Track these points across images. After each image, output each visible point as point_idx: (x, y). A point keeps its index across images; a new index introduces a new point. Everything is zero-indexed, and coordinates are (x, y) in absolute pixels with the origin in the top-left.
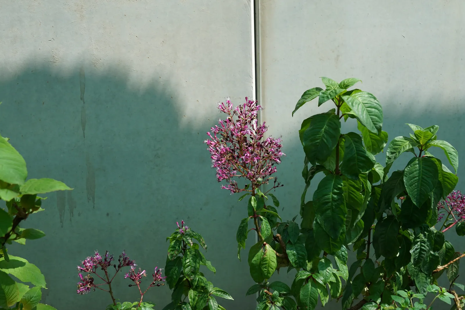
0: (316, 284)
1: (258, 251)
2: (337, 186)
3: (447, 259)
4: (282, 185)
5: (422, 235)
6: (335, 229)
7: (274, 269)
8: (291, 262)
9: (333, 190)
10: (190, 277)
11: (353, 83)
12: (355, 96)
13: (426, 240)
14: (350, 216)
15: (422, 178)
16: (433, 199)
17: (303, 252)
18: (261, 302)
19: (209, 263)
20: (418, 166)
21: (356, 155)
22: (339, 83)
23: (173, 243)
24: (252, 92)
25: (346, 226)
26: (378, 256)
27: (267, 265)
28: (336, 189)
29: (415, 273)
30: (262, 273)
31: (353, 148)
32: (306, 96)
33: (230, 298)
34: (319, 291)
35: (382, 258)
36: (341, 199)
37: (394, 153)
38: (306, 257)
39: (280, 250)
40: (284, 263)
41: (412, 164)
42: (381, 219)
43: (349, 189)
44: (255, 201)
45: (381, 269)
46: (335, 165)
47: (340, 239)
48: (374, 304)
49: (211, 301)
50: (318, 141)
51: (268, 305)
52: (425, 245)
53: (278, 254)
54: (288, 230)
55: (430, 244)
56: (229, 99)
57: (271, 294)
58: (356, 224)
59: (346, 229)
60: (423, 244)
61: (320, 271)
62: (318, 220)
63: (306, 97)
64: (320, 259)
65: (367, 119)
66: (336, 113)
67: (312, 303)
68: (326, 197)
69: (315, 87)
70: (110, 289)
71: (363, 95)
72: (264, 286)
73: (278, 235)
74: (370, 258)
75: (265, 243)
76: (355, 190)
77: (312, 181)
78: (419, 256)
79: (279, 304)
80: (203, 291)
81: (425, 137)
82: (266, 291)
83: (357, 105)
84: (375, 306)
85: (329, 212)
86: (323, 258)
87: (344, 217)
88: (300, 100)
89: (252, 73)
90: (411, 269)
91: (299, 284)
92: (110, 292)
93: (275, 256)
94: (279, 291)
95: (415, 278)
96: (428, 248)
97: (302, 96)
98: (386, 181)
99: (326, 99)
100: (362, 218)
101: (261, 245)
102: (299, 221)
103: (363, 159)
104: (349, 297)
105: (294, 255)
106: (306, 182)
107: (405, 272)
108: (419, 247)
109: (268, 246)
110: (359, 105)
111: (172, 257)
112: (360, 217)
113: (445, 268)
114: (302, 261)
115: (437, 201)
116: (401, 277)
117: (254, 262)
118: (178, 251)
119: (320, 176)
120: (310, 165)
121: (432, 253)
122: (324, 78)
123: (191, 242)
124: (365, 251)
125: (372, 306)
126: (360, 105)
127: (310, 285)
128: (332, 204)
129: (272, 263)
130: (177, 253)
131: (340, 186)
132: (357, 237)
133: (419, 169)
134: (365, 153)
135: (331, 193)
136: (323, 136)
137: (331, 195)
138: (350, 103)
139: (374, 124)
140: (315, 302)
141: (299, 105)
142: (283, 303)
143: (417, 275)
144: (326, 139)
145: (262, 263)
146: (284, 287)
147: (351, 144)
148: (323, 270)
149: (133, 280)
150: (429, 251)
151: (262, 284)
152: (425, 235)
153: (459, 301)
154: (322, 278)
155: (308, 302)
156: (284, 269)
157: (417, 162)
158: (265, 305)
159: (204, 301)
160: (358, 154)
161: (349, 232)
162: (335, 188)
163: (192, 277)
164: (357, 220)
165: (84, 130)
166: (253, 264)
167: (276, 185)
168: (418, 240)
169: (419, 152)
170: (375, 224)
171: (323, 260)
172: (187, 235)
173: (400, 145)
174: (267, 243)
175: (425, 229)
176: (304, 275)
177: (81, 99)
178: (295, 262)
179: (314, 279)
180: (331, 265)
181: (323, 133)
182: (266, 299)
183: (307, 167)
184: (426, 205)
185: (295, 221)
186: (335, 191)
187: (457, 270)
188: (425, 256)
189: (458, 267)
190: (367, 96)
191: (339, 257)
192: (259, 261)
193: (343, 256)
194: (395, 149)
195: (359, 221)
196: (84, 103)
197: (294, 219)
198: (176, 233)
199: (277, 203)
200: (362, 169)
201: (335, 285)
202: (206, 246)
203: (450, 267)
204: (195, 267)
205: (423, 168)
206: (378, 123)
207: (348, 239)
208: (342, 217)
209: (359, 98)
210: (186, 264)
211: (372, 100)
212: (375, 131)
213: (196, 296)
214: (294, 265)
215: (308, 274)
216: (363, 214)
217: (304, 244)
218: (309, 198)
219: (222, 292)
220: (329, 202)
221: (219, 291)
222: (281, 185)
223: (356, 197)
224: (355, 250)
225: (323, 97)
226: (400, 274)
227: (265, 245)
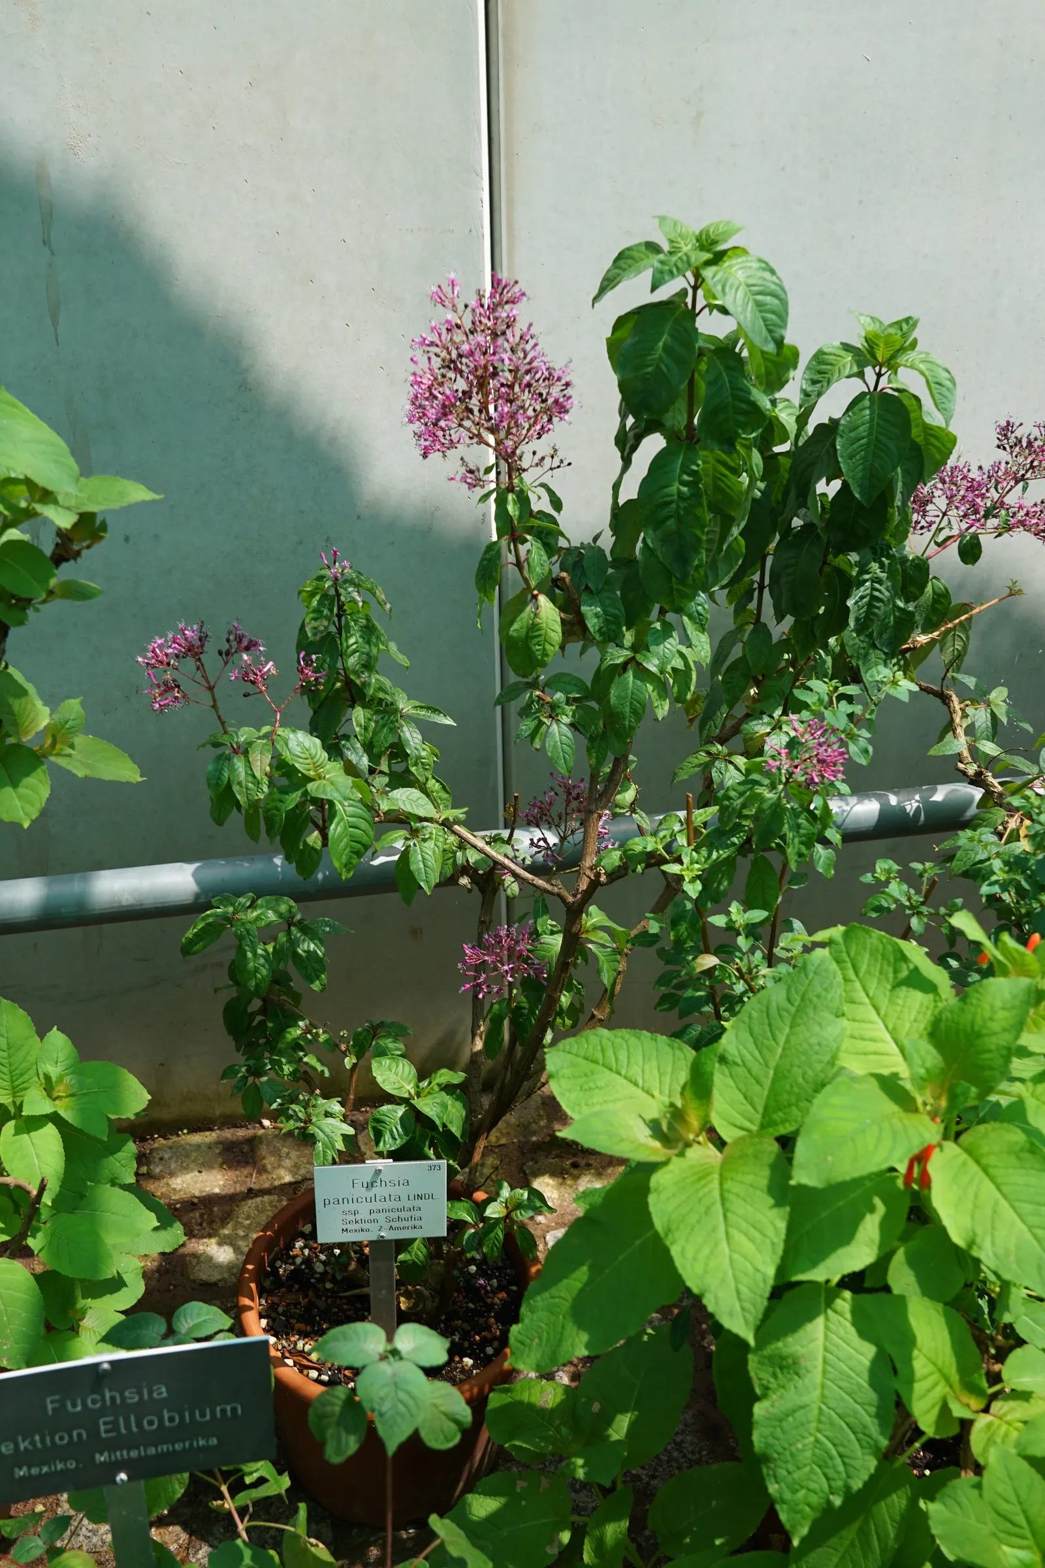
0: (643, 674)
1: (521, 611)
2: (688, 467)
3: (934, 618)
4: (569, 464)
5: (875, 566)
6: (683, 557)
7: (557, 648)
8: (591, 630)
9: (680, 476)
10: (359, 677)
11: (727, 235)
12: (731, 266)
13: (883, 576)
14: (717, 529)
15: (877, 440)
16: (900, 484)
17: (615, 608)
18: (527, 716)
19: (393, 646)
20: (868, 412)
21: (730, 399)
22: (697, 233)
23: (315, 603)
24: (481, 213)
25: (708, 550)
26: (780, 617)
27: (542, 638)
28: (688, 475)
29: (862, 651)
30: (530, 655)
31: (724, 383)
32: (624, 262)
33: (449, 721)
34: (650, 688)
35: (789, 620)
36: (696, 495)
37: (819, 382)
38: (623, 620)
39: (569, 607)
40: (574, 634)
41: (857, 408)
42: (787, 530)
43: (715, 470)
44: (515, 503)
45: (784, 645)
46: (686, 416)
47: (694, 580)
48: (766, 719)
49: (405, 729)
50: (650, 369)
51: (545, 720)
52: (882, 588)
53: (563, 615)
54: (585, 563)
55: (893, 586)
56: (452, 276)
57: (548, 699)
58: (729, 546)
59: (707, 556)
60: (877, 585)
61: (652, 648)
62: (649, 541)
63: (623, 266)
64: (653, 623)
65: (753, 323)
66: (689, 300)
67: (634, 712)
68: (666, 490)
69: (643, 240)
70: (214, 700)
71: (748, 264)
72: (534, 685)
73: (564, 574)
74: (763, 620)
75: (536, 592)
76: (727, 473)
77: (635, 457)
78: (868, 612)
79: (566, 720)
80: (385, 710)
81: (888, 344)
82: (538, 693)
83: (733, 290)
84: (768, 724)
85: (671, 523)
86: (658, 620)
87: (703, 533)
88: (608, 271)
89: (480, 163)
90: (851, 643)
91: (607, 676)
92: (214, 706)
93: (559, 620)
94: (566, 693)
95: (860, 663)
96: (887, 594)
97: (616, 260)
98: (800, 444)
99: (667, 277)
100: (741, 534)
101: (526, 597)
102: (607, 542)
103: (744, 406)
104: (714, 713)
105: (596, 615)
106: (623, 458)
107: (838, 649)
108: (868, 591)
109: (543, 599)
110: (737, 289)
111: (315, 634)
112: (735, 531)
113: (933, 640)
114: (613, 627)
115: (910, 487)
116: (829, 660)
117: (515, 634)
118: (328, 618)
119: (654, 444)
120: (630, 420)
121: (901, 604)
122: (662, 219)
123: (358, 599)
124: (753, 606)
125: (762, 724)
126: (741, 289)
127: (630, 675)
128: (678, 506)
129: (552, 634)
130: (326, 623)
131: (694, 468)
132: (731, 574)
133: (872, 420)
134: (749, 393)
135: (676, 484)
136: (661, 358)
137: (675, 488)
138: (719, 287)
139: (770, 331)
140: (641, 709)
141: (608, 283)
142: (573, 716)
143: (866, 655)
144: (667, 366)
145: (531, 634)
146: (575, 685)
147: (720, 374)
148: (658, 645)
149: (253, 683)
150: (892, 600)
151: (530, 680)
152: (882, 566)
153: (960, 713)
154: (656, 662)
155: (627, 709)
156: (575, 647)
157: (866, 403)
158: (536, 722)
159: (391, 730)
160: (735, 397)
161: (713, 564)
162: (685, 470)
163: (365, 676)
164: (731, 539)
165: (55, 323)
166: (511, 637)
167: (556, 462)
168: (867, 577)
169: (875, 377)
170: (773, 545)
171: (658, 625)
172: (345, 581)
173: (831, 364)
174: (540, 592)
175: (880, 552)
176: (619, 656)
177: (44, 243)
178: (599, 630)
179: (639, 664)
180: (674, 634)
181: (660, 351)
182: (538, 711)
183: (625, 425)
184: (884, 499)
185: (598, 543)
186: (685, 477)
187: (965, 647)
188: (881, 609)
189: (968, 638)
190: (756, 265)
191: (690, 617)
192: (524, 630)
193: (699, 614)
194: (820, 372)
195: (736, 538)
196: (53, 254)
197: (596, 539)
198: (321, 578)
199: (557, 504)
200: (743, 429)
201: (681, 675)
202: (388, 606)
203: (950, 637)
204: (368, 654)
205: (880, 416)
206: (777, 329)
207: (710, 579)
208: (698, 533)
209: (740, 272)
210: (348, 647)
211: (767, 275)
212: (771, 348)
213: (370, 720)
214: (597, 637)
215: (628, 654)
216: (743, 524)
217: (618, 593)
218: (630, 491)
219: (428, 708)
220: (672, 502)
221: (421, 707)
222: (566, 463)
223: (729, 487)
224: (731, 603)
225: (662, 272)
226: (827, 655)
227: (535, 597)
